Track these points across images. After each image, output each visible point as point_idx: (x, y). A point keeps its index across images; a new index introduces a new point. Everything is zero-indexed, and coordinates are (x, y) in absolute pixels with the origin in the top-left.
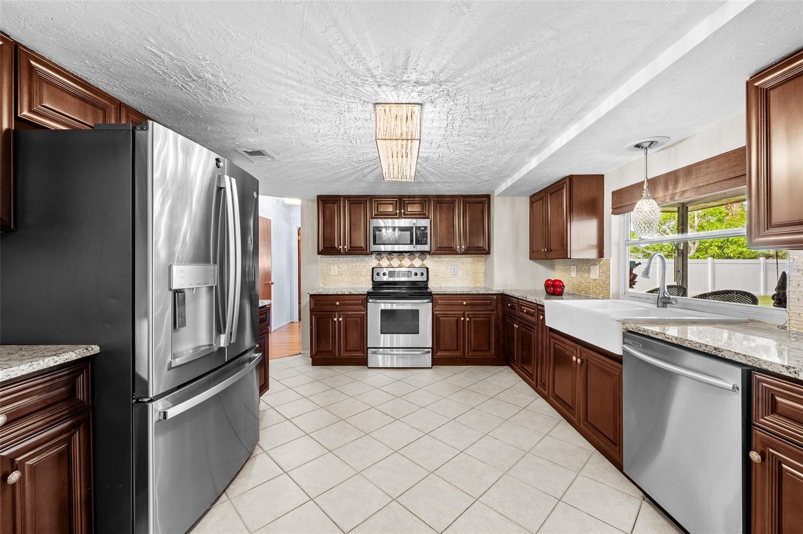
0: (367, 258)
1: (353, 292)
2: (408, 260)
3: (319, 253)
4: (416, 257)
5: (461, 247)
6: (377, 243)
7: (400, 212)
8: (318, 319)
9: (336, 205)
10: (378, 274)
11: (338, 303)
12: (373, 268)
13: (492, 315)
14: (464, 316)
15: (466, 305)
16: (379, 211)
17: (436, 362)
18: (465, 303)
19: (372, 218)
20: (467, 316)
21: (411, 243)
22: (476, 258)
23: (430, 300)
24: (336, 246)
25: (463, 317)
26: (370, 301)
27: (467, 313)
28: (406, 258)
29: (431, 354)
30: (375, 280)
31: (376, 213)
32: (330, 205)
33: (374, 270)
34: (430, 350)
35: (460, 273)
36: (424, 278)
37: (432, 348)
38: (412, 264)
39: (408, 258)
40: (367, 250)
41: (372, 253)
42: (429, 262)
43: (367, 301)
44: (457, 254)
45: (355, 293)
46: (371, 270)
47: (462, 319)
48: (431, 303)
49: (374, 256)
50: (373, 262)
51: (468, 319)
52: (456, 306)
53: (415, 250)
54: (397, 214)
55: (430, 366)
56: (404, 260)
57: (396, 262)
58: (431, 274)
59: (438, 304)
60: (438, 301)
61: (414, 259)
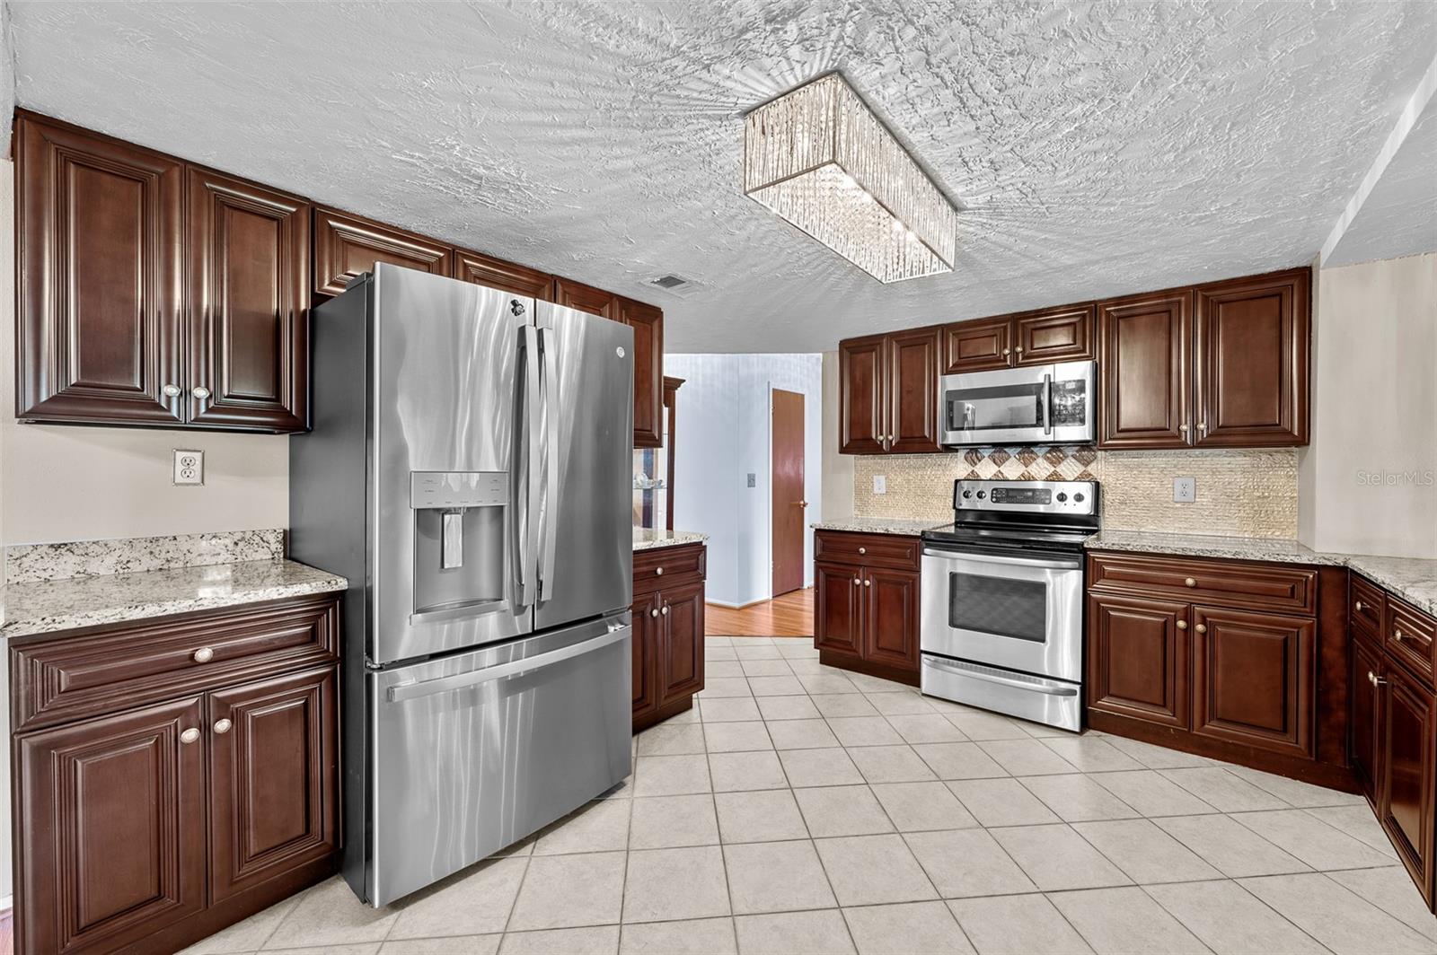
0: (946, 459)
1: (892, 530)
2: (1046, 464)
3: (843, 450)
4: (1066, 457)
5: (1194, 428)
6: (955, 425)
7: (1014, 354)
8: (827, 576)
9: (874, 354)
10: (966, 495)
11: (863, 550)
12: (957, 481)
13: (1298, 627)
14: (1188, 616)
15: (1195, 587)
16: (963, 354)
17: (1088, 721)
18: (1190, 581)
19: (947, 372)
20: (1197, 618)
21: (1039, 422)
22: (1264, 457)
23: (1076, 564)
24: (874, 437)
25: (1185, 620)
26: (927, 551)
27: (1198, 609)
28: (1040, 460)
29: (1077, 699)
31: (956, 359)
32: (863, 355)
33: (960, 485)
34: (1077, 688)
35: (1205, 499)
36: (1086, 507)
37: (1084, 685)
38: (1055, 473)
39: (1047, 459)
40: (935, 442)
41: (949, 449)
42: (1104, 467)
43: (923, 552)
44: (1183, 446)
45: (897, 532)
46: (953, 484)
47: (1181, 624)
48: (1081, 572)
49: (962, 454)
50: (959, 467)
51: (1200, 627)
52: (1160, 588)
53: (1050, 438)
54: (1005, 356)
55: (1077, 730)
56: (1034, 464)
57: (1012, 469)
58: (1108, 498)
59: (1102, 575)
60: (1108, 568)
61: (1059, 460)
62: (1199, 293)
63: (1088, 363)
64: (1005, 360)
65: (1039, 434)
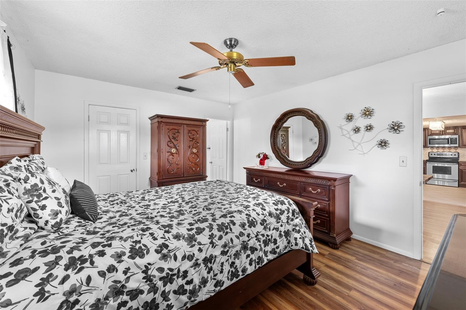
2: (448, 150)
6: (431, 144)
7: (443, 133)
12: (429, 153)
16: (432, 133)
17: (459, 186)
19: (429, 136)
21: (448, 143)
26: (428, 162)
29: (457, 182)
30: (430, 156)
31: (430, 133)
33: (430, 153)
34: (457, 181)
36: (457, 156)
37: (458, 180)
38: (450, 151)
40: (426, 146)
41: (428, 147)
42: (459, 150)
43: (426, 163)
48: (458, 165)
49: (429, 148)
50: (429, 150)
53: (450, 146)
55: (457, 186)
56: (445, 150)
57: (441, 150)
58: (460, 155)
59: (462, 165)
60: (462, 164)
61: (451, 149)
63: (458, 135)
64: (441, 134)
65: (446, 145)
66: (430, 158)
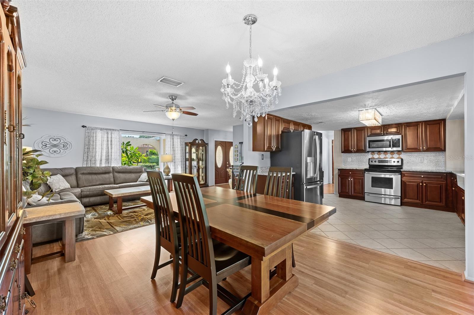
0: (366, 154)
1: (357, 169)
2: (390, 155)
3: (342, 152)
4: (395, 153)
5: (423, 148)
6: (370, 147)
7: (384, 133)
8: (342, 179)
9: (350, 132)
10: (372, 162)
11: (350, 173)
12: (369, 159)
13: (443, 183)
14: (422, 183)
15: (423, 177)
16: (372, 133)
17: (402, 204)
18: (422, 176)
19: (368, 136)
20: (424, 183)
21: (390, 146)
22: (438, 153)
23: (399, 174)
24: (350, 149)
25: (421, 183)
26: (366, 172)
27: (424, 181)
28: (389, 154)
29: (400, 199)
30: (370, 164)
31: (370, 134)
32: (347, 132)
33: (370, 160)
34: (400, 197)
35: (425, 161)
36: (400, 164)
37: (401, 197)
38: (392, 157)
39: (390, 154)
40: (365, 150)
41: (368, 152)
42: (403, 156)
43: (365, 173)
44: (421, 151)
45: (359, 169)
47: (421, 184)
48: (400, 175)
49: (370, 153)
50: (370, 156)
51: (424, 184)
52: (417, 178)
53: (392, 150)
54: (382, 133)
55: (400, 205)
56: (387, 155)
57: (382, 156)
58: (404, 162)
59: (405, 176)
60: (406, 175)
61: (393, 154)
62: (424, 123)
63: (401, 135)
64: (382, 134)
65: (390, 149)
66: (371, 166)
